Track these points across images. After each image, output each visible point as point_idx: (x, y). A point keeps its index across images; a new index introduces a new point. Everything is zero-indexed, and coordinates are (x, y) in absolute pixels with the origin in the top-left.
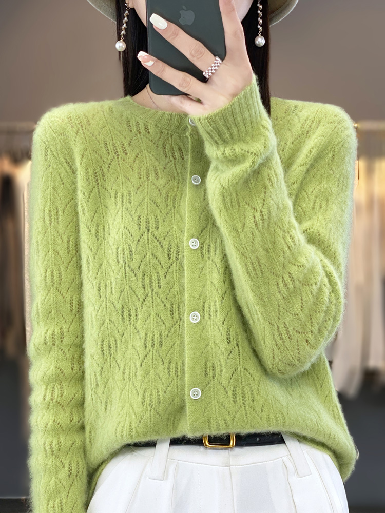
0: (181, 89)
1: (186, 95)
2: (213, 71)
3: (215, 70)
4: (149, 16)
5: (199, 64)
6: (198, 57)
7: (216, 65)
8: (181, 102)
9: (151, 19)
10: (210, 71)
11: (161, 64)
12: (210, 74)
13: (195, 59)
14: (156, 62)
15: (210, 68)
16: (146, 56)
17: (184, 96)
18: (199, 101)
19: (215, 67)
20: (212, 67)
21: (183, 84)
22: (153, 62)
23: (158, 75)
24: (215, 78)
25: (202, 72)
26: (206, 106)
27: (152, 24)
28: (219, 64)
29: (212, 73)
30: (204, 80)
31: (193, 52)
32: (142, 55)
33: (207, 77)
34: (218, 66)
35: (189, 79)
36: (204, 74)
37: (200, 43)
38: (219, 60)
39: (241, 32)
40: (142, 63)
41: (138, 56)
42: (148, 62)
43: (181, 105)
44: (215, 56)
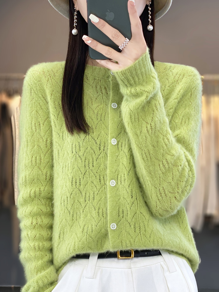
0: (106, 56)
1: (110, 59)
2: (124, 46)
3: (125, 45)
4: (88, 16)
5: (117, 42)
6: (116, 38)
7: (126, 42)
8: (107, 63)
9: (89, 17)
10: (123, 46)
11: (95, 42)
12: (123, 48)
13: (114, 39)
14: (92, 41)
15: (123, 44)
16: (87, 38)
17: (108, 60)
18: (117, 63)
19: (125, 43)
20: (124, 43)
21: (107, 53)
22: (91, 41)
23: (94, 48)
24: (125, 50)
25: (119, 46)
26: (120, 65)
27: (90, 20)
28: (127, 42)
29: (124, 47)
30: (119, 51)
31: (113, 35)
32: (85, 37)
33: (121, 49)
34: (127, 43)
35: (111, 51)
36: (119, 47)
37: (117, 30)
38: (128, 39)
39: (140, 24)
40: (85, 41)
41: (83, 38)
42: (88, 41)
43: (107, 65)
44: (125, 37)
